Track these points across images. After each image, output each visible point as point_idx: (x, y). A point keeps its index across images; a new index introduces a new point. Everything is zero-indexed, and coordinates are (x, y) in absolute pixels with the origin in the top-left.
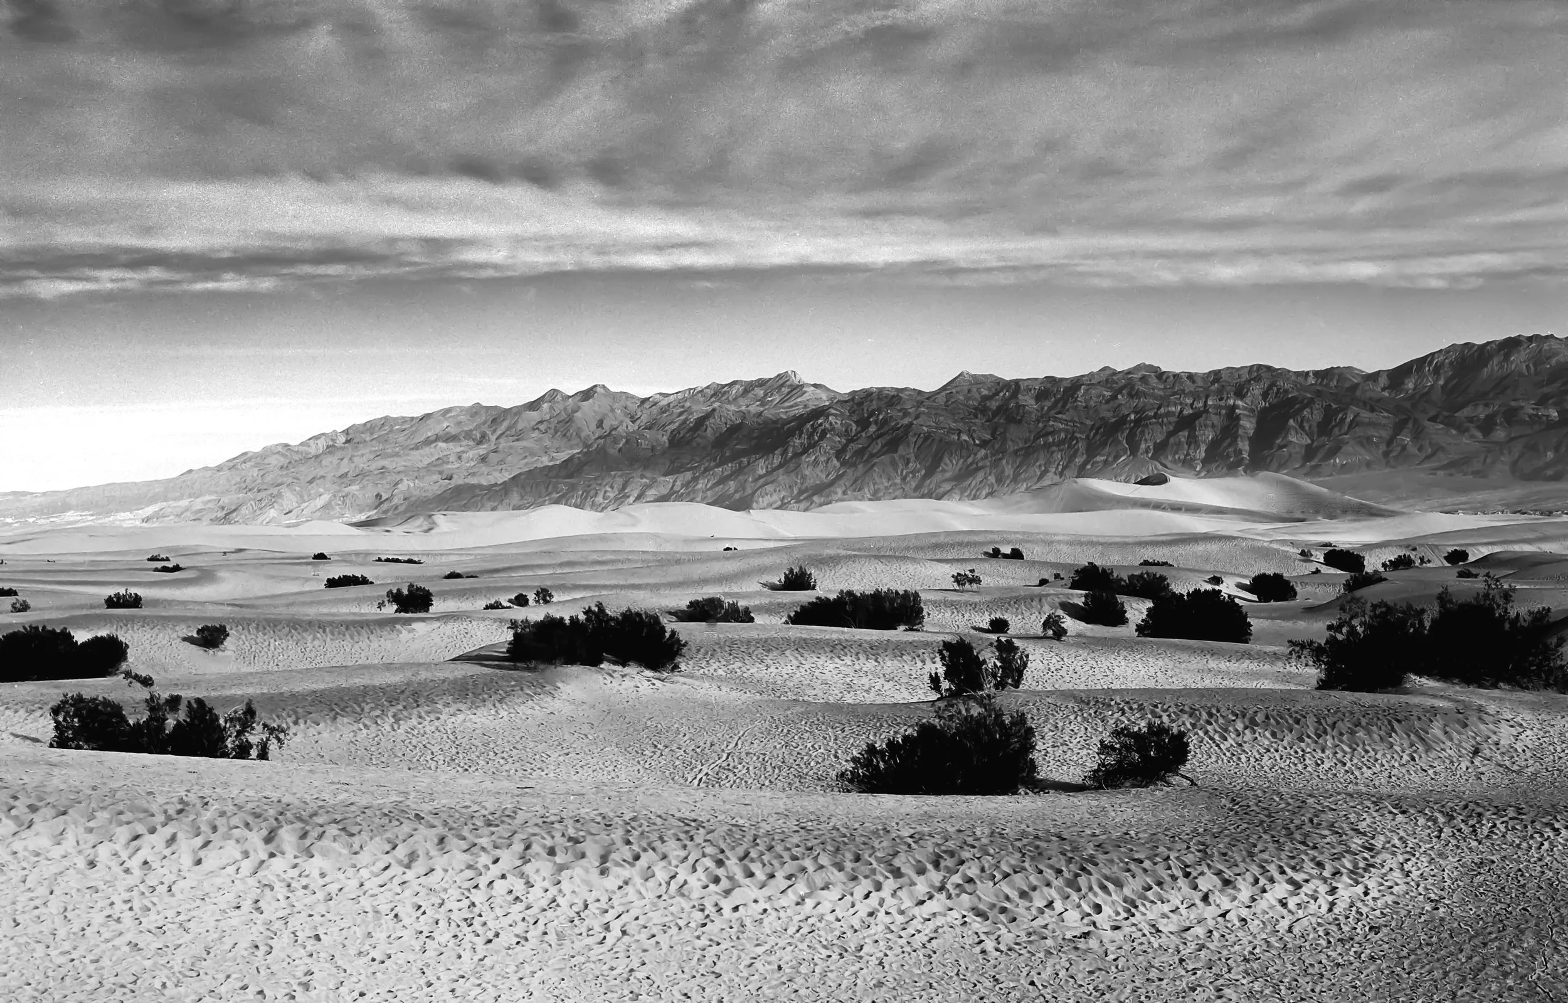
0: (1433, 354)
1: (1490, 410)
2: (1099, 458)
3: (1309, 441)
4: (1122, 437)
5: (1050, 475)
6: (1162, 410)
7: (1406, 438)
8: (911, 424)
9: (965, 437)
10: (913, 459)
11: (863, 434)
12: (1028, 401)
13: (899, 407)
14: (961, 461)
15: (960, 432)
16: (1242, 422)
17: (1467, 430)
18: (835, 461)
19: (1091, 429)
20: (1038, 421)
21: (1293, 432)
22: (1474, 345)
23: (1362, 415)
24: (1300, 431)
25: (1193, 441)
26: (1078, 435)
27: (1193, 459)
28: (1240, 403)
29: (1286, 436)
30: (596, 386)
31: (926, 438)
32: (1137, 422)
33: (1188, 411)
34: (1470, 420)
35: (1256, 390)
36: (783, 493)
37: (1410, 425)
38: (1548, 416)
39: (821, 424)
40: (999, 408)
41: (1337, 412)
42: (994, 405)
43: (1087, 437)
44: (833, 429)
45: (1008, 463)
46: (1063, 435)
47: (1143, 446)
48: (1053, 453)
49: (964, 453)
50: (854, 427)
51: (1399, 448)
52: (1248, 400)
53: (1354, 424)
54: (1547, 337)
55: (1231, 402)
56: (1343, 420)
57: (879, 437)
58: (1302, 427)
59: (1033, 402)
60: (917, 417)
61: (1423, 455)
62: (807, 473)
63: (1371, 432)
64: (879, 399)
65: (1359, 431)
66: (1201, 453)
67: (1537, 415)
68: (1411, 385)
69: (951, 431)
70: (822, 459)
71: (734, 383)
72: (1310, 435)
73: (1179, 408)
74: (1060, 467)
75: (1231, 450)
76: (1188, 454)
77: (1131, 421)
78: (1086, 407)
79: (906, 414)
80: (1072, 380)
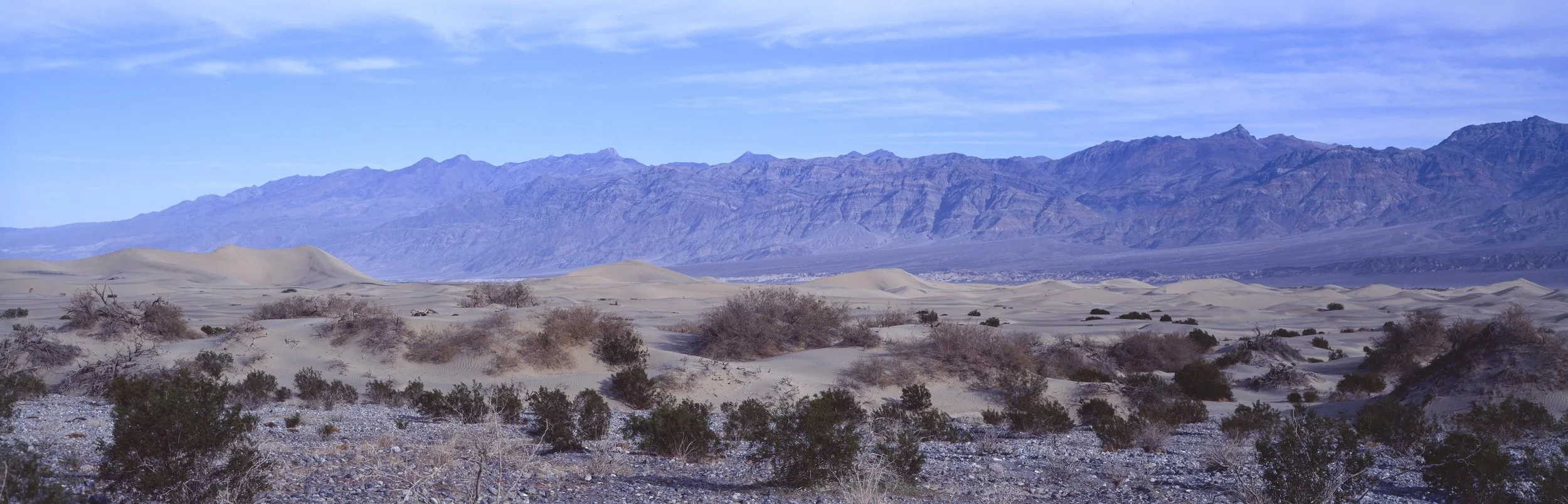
0: (1090, 148)
1: (1125, 192)
2: (818, 222)
3: (978, 213)
4: (837, 206)
5: (781, 234)
6: (869, 187)
7: (1051, 213)
8: (681, 193)
9: (722, 203)
10: (680, 219)
11: (645, 199)
12: (774, 177)
13: (673, 179)
14: (716, 222)
15: (719, 199)
16: (928, 197)
17: (1106, 207)
18: (622, 220)
19: (815, 199)
20: (779, 192)
21: (965, 205)
22: (1121, 142)
23: (1018, 194)
24: (971, 204)
25: (890, 211)
26: (804, 204)
27: (889, 225)
28: (928, 183)
29: (960, 208)
30: (459, 156)
31: (692, 203)
32: (849, 195)
33: (889, 188)
34: (1109, 200)
35: (943, 174)
36: (579, 243)
37: (1055, 202)
38: (1167, 198)
39: (613, 191)
40: (752, 182)
41: (1000, 191)
42: (748, 179)
43: (812, 206)
44: (621, 195)
45: (749, 224)
46: (793, 203)
47: (852, 213)
48: (784, 216)
49: (720, 215)
50: (638, 194)
51: (1045, 220)
52: (936, 180)
53: (1013, 200)
54: (1176, 138)
55: (921, 182)
56: (1004, 197)
57: (657, 201)
58: (973, 202)
59: (777, 177)
60: (686, 187)
61: (1063, 226)
62: (599, 227)
63: (1024, 206)
64: (660, 172)
65: (1016, 206)
66: (897, 220)
67: (1159, 198)
68: (1073, 172)
69: (712, 198)
70: (611, 217)
71: (567, 156)
72: (979, 208)
73: (882, 185)
74: (789, 228)
75: (919, 218)
76: (886, 221)
77: (844, 195)
78: (817, 183)
79: (679, 185)
80: (808, 161)
